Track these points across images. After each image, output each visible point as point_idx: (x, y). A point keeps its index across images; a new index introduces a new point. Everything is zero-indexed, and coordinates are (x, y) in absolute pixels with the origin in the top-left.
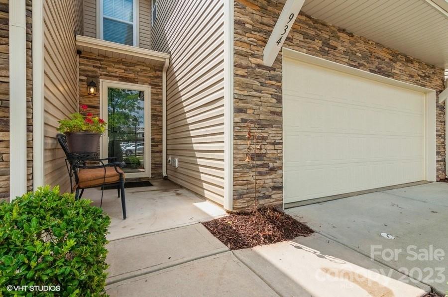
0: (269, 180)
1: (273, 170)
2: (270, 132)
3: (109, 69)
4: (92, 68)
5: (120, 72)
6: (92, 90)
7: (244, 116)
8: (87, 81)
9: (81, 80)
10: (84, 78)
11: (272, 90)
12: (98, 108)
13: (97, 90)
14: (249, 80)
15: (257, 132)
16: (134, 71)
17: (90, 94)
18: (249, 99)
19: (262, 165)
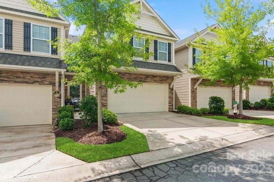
1: (105, 106)
2: (104, 98)
12: (67, 90)
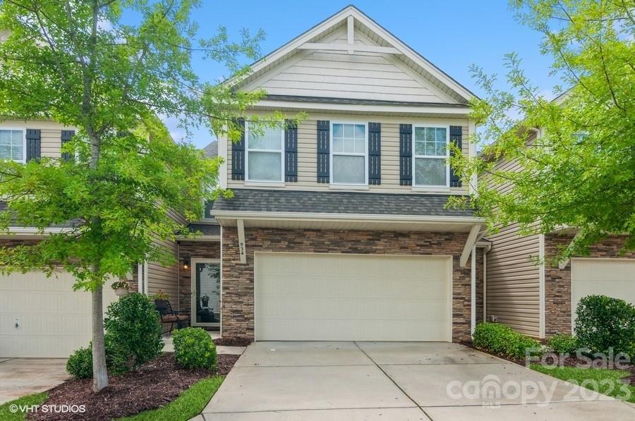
0: (244, 325)
1: (247, 319)
2: (245, 299)
3: (197, 251)
4: (187, 252)
5: (204, 252)
6: (186, 267)
7: (228, 291)
8: (184, 261)
9: (180, 260)
10: (182, 259)
11: (247, 276)
12: (190, 277)
13: (189, 266)
14: (231, 273)
15: (236, 299)
16: (213, 249)
17: (184, 269)
18: (231, 282)
19: (240, 316)
